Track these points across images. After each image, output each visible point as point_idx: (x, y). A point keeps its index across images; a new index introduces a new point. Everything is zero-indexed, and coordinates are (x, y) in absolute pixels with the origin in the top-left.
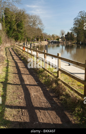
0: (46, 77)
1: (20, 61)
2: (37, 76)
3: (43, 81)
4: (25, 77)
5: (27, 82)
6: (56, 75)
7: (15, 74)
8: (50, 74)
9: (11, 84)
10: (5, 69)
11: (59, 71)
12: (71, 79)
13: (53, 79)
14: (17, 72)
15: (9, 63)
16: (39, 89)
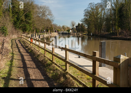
0: (54, 71)
1: (27, 54)
2: (44, 70)
3: (50, 75)
4: (30, 72)
5: (33, 77)
6: (64, 68)
7: (19, 68)
8: (58, 68)
9: (15, 80)
10: (9, 62)
11: (67, 64)
12: (80, 73)
13: (61, 72)
14: (22, 66)
15: (14, 55)
16: (46, 84)
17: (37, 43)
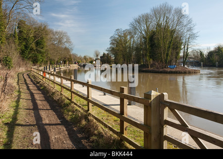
0: (73, 112)
1: (38, 92)
2: (61, 111)
3: (68, 118)
4: (43, 114)
5: (46, 121)
6: (86, 108)
7: (28, 111)
8: (79, 109)
9: (22, 125)
10: (15, 103)
11: (90, 104)
12: (106, 114)
13: (82, 114)
14: (32, 108)
15: (22, 94)
16: (63, 130)
17: (52, 78)
